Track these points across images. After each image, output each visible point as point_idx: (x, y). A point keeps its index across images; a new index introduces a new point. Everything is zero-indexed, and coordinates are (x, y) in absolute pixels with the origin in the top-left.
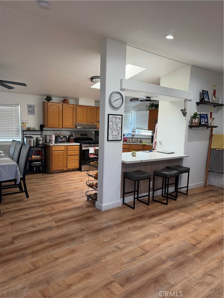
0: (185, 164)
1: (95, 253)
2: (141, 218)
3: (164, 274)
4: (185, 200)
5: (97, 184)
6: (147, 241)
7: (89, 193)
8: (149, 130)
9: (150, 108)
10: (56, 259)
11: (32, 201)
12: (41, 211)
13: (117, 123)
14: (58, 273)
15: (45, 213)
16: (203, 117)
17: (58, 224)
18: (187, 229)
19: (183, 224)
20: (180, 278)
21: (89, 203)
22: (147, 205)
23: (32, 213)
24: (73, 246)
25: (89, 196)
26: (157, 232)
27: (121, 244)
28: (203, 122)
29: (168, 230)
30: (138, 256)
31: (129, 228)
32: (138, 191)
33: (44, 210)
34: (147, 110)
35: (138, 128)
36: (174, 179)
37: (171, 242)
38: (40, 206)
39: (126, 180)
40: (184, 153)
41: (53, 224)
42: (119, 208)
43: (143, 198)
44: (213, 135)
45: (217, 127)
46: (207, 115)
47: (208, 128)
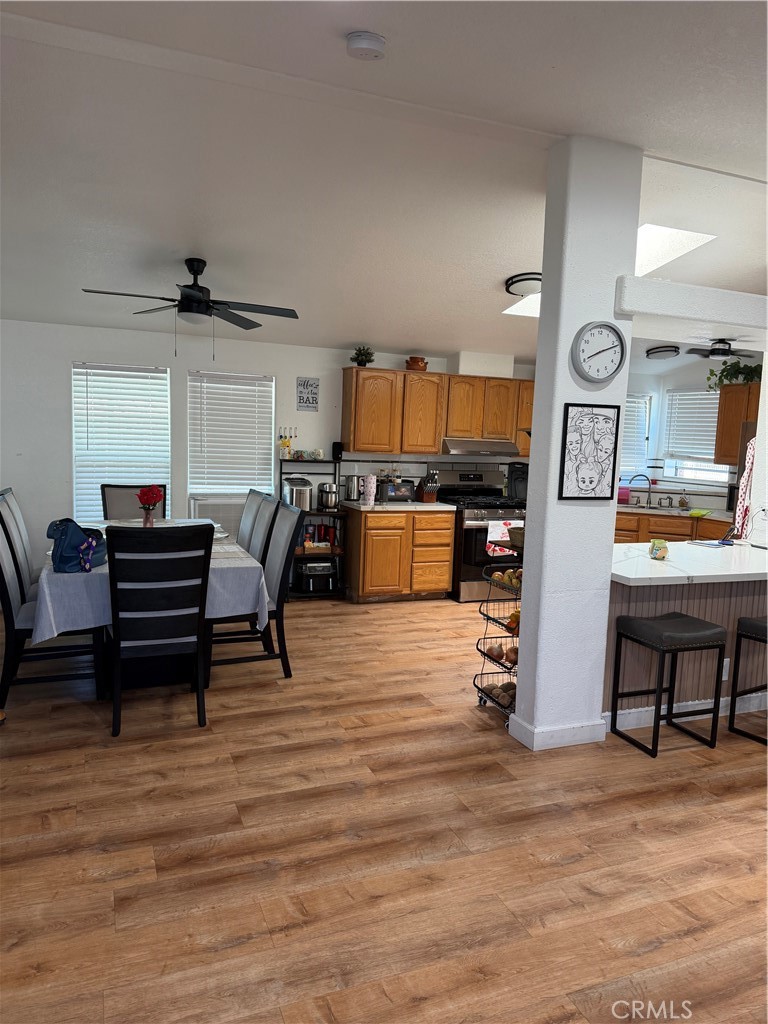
1: (506, 900)
2: (682, 791)
5: (515, 651)
6: (709, 882)
7: (486, 682)
8: (718, 461)
9: (726, 382)
10: (373, 897)
11: (300, 690)
12: (326, 727)
13: (597, 437)
14: (380, 950)
15: (340, 733)
17: (382, 777)
21: (485, 716)
22: (706, 747)
23: (301, 731)
24: (430, 861)
25: (486, 693)
26: (748, 855)
27: (604, 880)
30: (672, 937)
31: (635, 825)
32: (671, 690)
33: (335, 723)
34: (711, 388)
35: (672, 456)
38: (325, 710)
39: (628, 647)
41: (365, 775)
42: (597, 746)
43: (690, 719)
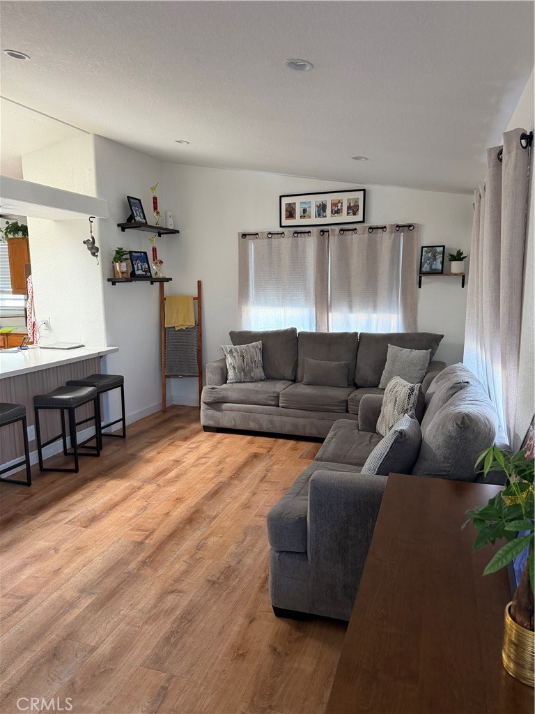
0: (112, 369)
2: (9, 522)
3: (72, 633)
4: (119, 450)
6: (28, 572)
8: (14, 293)
9: (10, 236)
16: (138, 258)
18: (124, 514)
19: (116, 505)
20: (109, 626)
22: (25, 487)
26: (54, 543)
28: (138, 269)
29: (80, 531)
36: (91, 405)
37: (90, 553)
40: (107, 343)
44: (165, 299)
45: (171, 279)
46: (145, 253)
47: (152, 283)
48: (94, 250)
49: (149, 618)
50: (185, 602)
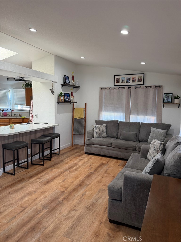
0: (56, 131)
2: (21, 181)
3: (39, 222)
4: (57, 159)
6: (26, 199)
8: (26, 105)
9: (26, 87)
16: (66, 95)
18: (58, 181)
19: (56, 178)
20: (52, 220)
22: (26, 169)
26: (35, 189)
28: (66, 99)
29: (43, 186)
30: (18, 214)
31: (9, 193)
32: (17, 159)
34: (23, 88)
36: (49, 143)
37: (46, 194)
39: (6, 151)
40: (55, 122)
44: (74, 109)
45: (77, 102)
46: (69, 94)
47: (71, 103)
48: (53, 93)
49: (66, 219)
50: (78, 214)
